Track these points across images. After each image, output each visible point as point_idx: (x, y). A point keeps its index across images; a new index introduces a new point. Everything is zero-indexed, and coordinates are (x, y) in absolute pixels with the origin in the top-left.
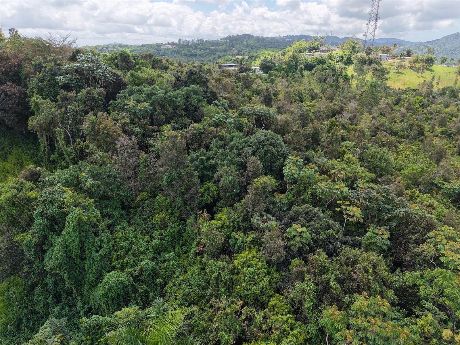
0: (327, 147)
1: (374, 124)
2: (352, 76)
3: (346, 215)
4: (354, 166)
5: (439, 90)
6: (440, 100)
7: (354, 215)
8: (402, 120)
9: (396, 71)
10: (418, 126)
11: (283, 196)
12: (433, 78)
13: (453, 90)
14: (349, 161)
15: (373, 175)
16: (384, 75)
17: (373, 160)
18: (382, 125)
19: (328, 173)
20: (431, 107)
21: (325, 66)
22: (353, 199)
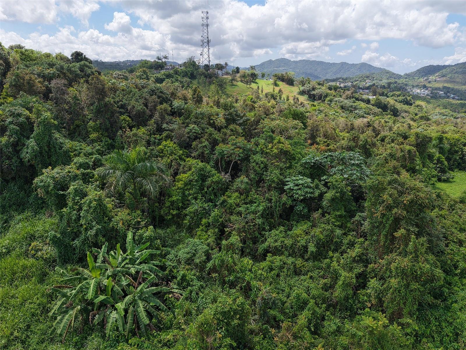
9: (231, 84)
12: (258, 88)
13: (272, 94)
20: (259, 102)
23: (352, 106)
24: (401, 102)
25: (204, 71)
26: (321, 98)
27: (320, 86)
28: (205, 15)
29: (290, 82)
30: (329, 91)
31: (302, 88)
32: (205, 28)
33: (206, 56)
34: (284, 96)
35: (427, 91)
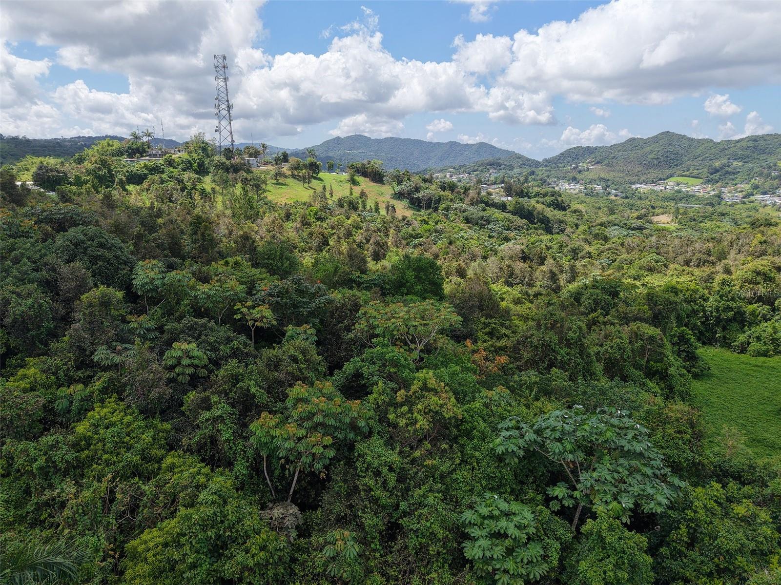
2: (213, 190)
5: (334, 201)
9: (275, 182)
11: (142, 318)
12: (324, 188)
13: (350, 201)
16: (259, 186)
21: (164, 176)
23: (482, 217)
24: (549, 206)
25: (224, 160)
26: (431, 204)
27: (427, 185)
28: (221, 61)
29: (377, 177)
30: (442, 193)
31: (398, 188)
33: (225, 133)
34: (370, 203)
35: (578, 185)
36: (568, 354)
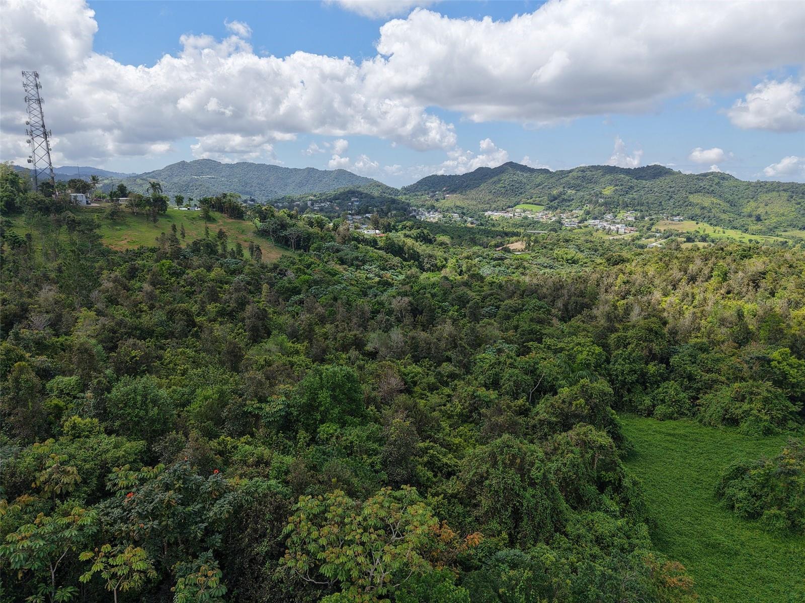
0: (10, 415)
1: (104, 325)
2: (29, 236)
3: (113, 581)
4: (92, 441)
5: (188, 245)
6: (196, 261)
7: (131, 571)
8: (151, 304)
9: (112, 222)
10: (182, 312)
12: (174, 228)
13: (207, 244)
14: (77, 434)
15: (141, 444)
16: (91, 230)
17: (130, 411)
18: (120, 324)
19: (33, 485)
20: (188, 274)
22: (116, 527)
24: (417, 239)
25: (41, 196)
27: (293, 222)
29: (235, 213)
30: (311, 230)
31: (261, 225)
32: (35, 106)
34: (231, 246)
35: (437, 214)
36: (533, 496)
